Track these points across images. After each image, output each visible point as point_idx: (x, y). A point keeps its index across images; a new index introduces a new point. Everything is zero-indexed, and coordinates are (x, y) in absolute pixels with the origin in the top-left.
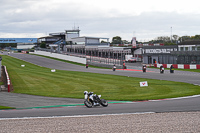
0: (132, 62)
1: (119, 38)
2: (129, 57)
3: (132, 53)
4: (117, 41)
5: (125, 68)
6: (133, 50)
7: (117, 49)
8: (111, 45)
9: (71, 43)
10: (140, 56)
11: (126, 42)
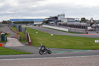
0: (91, 30)
1: (84, 19)
2: (89, 28)
3: (91, 26)
4: (83, 20)
5: (87, 33)
6: (91, 24)
7: (83, 24)
8: (80, 22)
9: (60, 21)
10: (95, 27)
11: (87, 20)
